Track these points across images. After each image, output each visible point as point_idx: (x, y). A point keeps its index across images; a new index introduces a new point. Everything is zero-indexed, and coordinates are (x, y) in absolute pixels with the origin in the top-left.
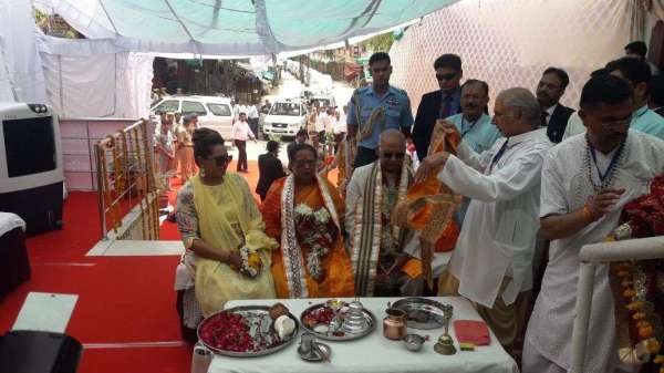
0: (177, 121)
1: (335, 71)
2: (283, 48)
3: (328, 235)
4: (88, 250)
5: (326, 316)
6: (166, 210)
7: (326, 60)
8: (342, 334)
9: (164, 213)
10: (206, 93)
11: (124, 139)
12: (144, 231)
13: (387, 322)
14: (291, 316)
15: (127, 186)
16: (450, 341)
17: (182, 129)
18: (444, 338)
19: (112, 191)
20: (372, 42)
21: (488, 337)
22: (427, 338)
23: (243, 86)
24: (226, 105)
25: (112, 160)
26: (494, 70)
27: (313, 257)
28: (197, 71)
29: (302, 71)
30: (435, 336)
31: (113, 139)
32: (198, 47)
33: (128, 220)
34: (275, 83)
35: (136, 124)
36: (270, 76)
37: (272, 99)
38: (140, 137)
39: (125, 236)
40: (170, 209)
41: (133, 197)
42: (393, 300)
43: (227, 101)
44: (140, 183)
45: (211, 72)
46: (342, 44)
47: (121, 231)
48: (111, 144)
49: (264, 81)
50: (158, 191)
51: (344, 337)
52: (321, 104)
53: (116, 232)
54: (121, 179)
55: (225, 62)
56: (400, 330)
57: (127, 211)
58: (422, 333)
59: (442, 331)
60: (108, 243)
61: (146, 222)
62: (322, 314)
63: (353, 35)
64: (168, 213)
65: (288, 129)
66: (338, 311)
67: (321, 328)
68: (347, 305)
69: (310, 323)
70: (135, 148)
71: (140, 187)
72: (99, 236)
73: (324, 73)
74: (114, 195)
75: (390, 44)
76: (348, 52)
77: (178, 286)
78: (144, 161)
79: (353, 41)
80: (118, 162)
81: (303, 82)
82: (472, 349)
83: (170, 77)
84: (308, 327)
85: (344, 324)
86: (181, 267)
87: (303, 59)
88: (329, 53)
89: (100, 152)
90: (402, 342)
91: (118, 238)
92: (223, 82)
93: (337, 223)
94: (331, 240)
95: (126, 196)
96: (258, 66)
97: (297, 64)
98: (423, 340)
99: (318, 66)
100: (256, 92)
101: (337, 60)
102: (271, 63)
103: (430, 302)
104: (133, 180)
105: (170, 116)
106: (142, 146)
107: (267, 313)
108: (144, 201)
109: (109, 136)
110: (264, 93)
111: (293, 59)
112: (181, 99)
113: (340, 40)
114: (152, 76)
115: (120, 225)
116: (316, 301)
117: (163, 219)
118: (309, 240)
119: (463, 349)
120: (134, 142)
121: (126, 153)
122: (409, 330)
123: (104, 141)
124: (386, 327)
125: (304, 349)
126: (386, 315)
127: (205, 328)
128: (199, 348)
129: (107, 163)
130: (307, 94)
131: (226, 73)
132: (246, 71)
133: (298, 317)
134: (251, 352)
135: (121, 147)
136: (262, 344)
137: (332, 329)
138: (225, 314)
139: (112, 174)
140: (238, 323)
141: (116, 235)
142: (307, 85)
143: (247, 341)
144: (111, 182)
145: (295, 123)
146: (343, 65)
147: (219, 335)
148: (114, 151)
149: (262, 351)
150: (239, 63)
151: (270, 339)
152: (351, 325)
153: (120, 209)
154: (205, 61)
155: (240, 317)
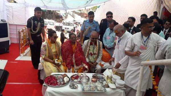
1: (81, 15)
2: (69, 9)
5: (77, 77)
7: (80, 12)
8: (81, 82)
13: (92, 79)
14: (68, 77)
18: (106, 84)
23: (58, 17)
24: (53, 23)
25: (23, 35)
26: (122, 17)
28: (45, 13)
29: (73, 15)
32: (47, 7)
33: (26, 51)
34: (66, 17)
36: (65, 15)
37: (65, 21)
39: (26, 55)
41: (28, 45)
42: (94, 74)
43: (53, 21)
45: (49, 14)
48: (23, 31)
49: (63, 16)
54: (25, 41)
55: (53, 11)
57: (26, 49)
60: (21, 57)
63: (87, 6)
65: (69, 29)
66: (80, 76)
67: (76, 80)
68: (82, 75)
72: (19, 55)
73: (79, 15)
74: (23, 44)
75: (96, 9)
76: (85, 10)
77: (39, 69)
79: (87, 8)
84: (72, 80)
85: (81, 80)
86: (40, 64)
87: (73, 12)
88: (80, 10)
89: (19, 33)
92: (52, 16)
95: (26, 45)
96: (62, 13)
99: (77, 13)
100: (61, 19)
101: (82, 12)
102: (65, 12)
103: (102, 74)
104: (28, 41)
107: (62, 76)
109: (22, 29)
110: (63, 20)
113: (84, 7)
115: (24, 52)
116: (75, 74)
123: (20, 30)
125: (71, 85)
126: (92, 77)
127: (46, 79)
128: (44, 84)
129: (21, 36)
130: (74, 21)
131: (53, 14)
132: (58, 14)
133: (70, 77)
134: (58, 86)
135: (25, 32)
136: (60, 84)
137: (78, 81)
138: (51, 76)
139: (23, 39)
140: (54, 79)
141: (23, 55)
142: (74, 18)
143: (57, 83)
144: (22, 41)
145: (71, 28)
146: (84, 14)
147: (49, 81)
148: (23, 33)
149: (60, 86)
150: (57, 12)
151: (62, 83)
152: (83, 80)
153: (24, 48)
154: (48, 11)
155: (55, 77)
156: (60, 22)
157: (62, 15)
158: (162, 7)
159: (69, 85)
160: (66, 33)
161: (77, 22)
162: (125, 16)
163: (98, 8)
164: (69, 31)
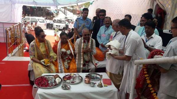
0: (29, 24)
1: (74, 12)
2: (60, 4)
3: (70, 57)
4: (3, 59)
5: (70, 78)
6: (25, 48)
7: (72, 9)
8: (74, 82)
9: (25, 49)
10: (38, 16)
11: (14, 28)
12: (19, 54)
13: (85, 79)
14: (60, 78)
15: (14, 42)
16: (101, 84)
17: (30, 26)
18: (100, 83)
19: (10, 43)
20: (84, 4)
21: (111, 83)
22: (96, 83)
23: (48, 14)
24: (43, 20)
25: (10, 34)
26: (116, 14)
27: (66, 63)
28: (35, 10)
29: (65, 11)
30: (98, 83)
31: (11, 28)
32: (36, 3)
33: (15, 51)
34: (57, 14)
35: (17, 24)
36: (56, 12)
37: (56, 18)
38: (18, 28)
39: (14, 55)
40: (27, 48)
41: (16, 44)
42: (87, 74)
43: (44, 19)
44: (18, 41)
45: (39, 10)
46: (76, 5)
47: (13, 54)
48: (10, 29)
49: (54, 13)
50: (23, 43)
51: (74, 83)
52: (70, 21)
53: (11, 54)
54: (13, 40)
55: (43, 8)
56: (89, 81)
57: (14, 48)
58: (94, 82)
59: (100, 81)
60: (9, 57)
61: (20, 52)
62: (68, 77)
63: (79, 2)
64: (26, 49)
65: (61, 27)
66: (73, 76)
67: (68, 81)
68: (75, 75)
69: (65, 80)
70: (17, 31)
71: (18, 42)
72: (7, 55)
73: (71, 12)
74: (11, 44)
76: (78, 7)
77: (29, 70)
78: (19, 35)
79: (79, 4)
80: (12, 35)
81: (65, 14)
82: (107, 86)
83: (27, 11)
84: (65, 81)
85: (74, 80)
86: (30, 64)
87: (65, 8)
88: (72, 7)
89: (7, 32)
90: (89, 84)
91: (12, 56)
92: (43, 13)
93: (73, 54)
94: (71, 58)
95: (14, 44)
96: (52, 9)
97: (63, 9)
98: (95, 84)
99: (69, 10)
100: (52, 16)
101: (75, 9)
102: (56, 9)
103: (97, 74)
104: (16, 40)
105: (27, 22)
106: (19, 30)
107: (53, 77)
108: (19, 46)
109: (10, 27)
110: (54, 17)
111: (62, 8)
112: (30, 17)
113: (75, 3)
114: (22, 11)
115: (13, 52)
116: (67, 74)
117: (25, 51)
118: (65, 58)
119: (105, 86)
120: (17, 29)
121: (14, 32)
122: (91, 81)
123: (8, 29)
124: (85, 80)
125: (63, 86)
126: (85, 77)
127: (36, 81)
128: (35, 86)
129: (9, 35)
130: (66, 18)
131: (43, 10)
132: (49, 10)
133: (62, 78)
134: (49, 87)
135: (13, 31)
136: (52, 85)
137: (71, 81)
138: (42, 77)
139: (10, 38)
140: (45, 80)
141: (11, 55)
142: (66, 15)
143: (48, 84)
144: (10, 40)
145: (62, 25)
146: (76, 10)
147: (40, 83)
148: (11, 31)
149: (52, 87)
150: (47, 8)
151: (54, 84)
152: (76, 80)
153: (12, 48)
154: (37, 7)
155: (46, 78)
156: (51, 19)
157: (52, 11)
158: (155, 4)
159: (61, 86)
160: (57, 31)
161: (69, 20)
162: (119, 13)
163: (90, 5)
164: (61, 28)
